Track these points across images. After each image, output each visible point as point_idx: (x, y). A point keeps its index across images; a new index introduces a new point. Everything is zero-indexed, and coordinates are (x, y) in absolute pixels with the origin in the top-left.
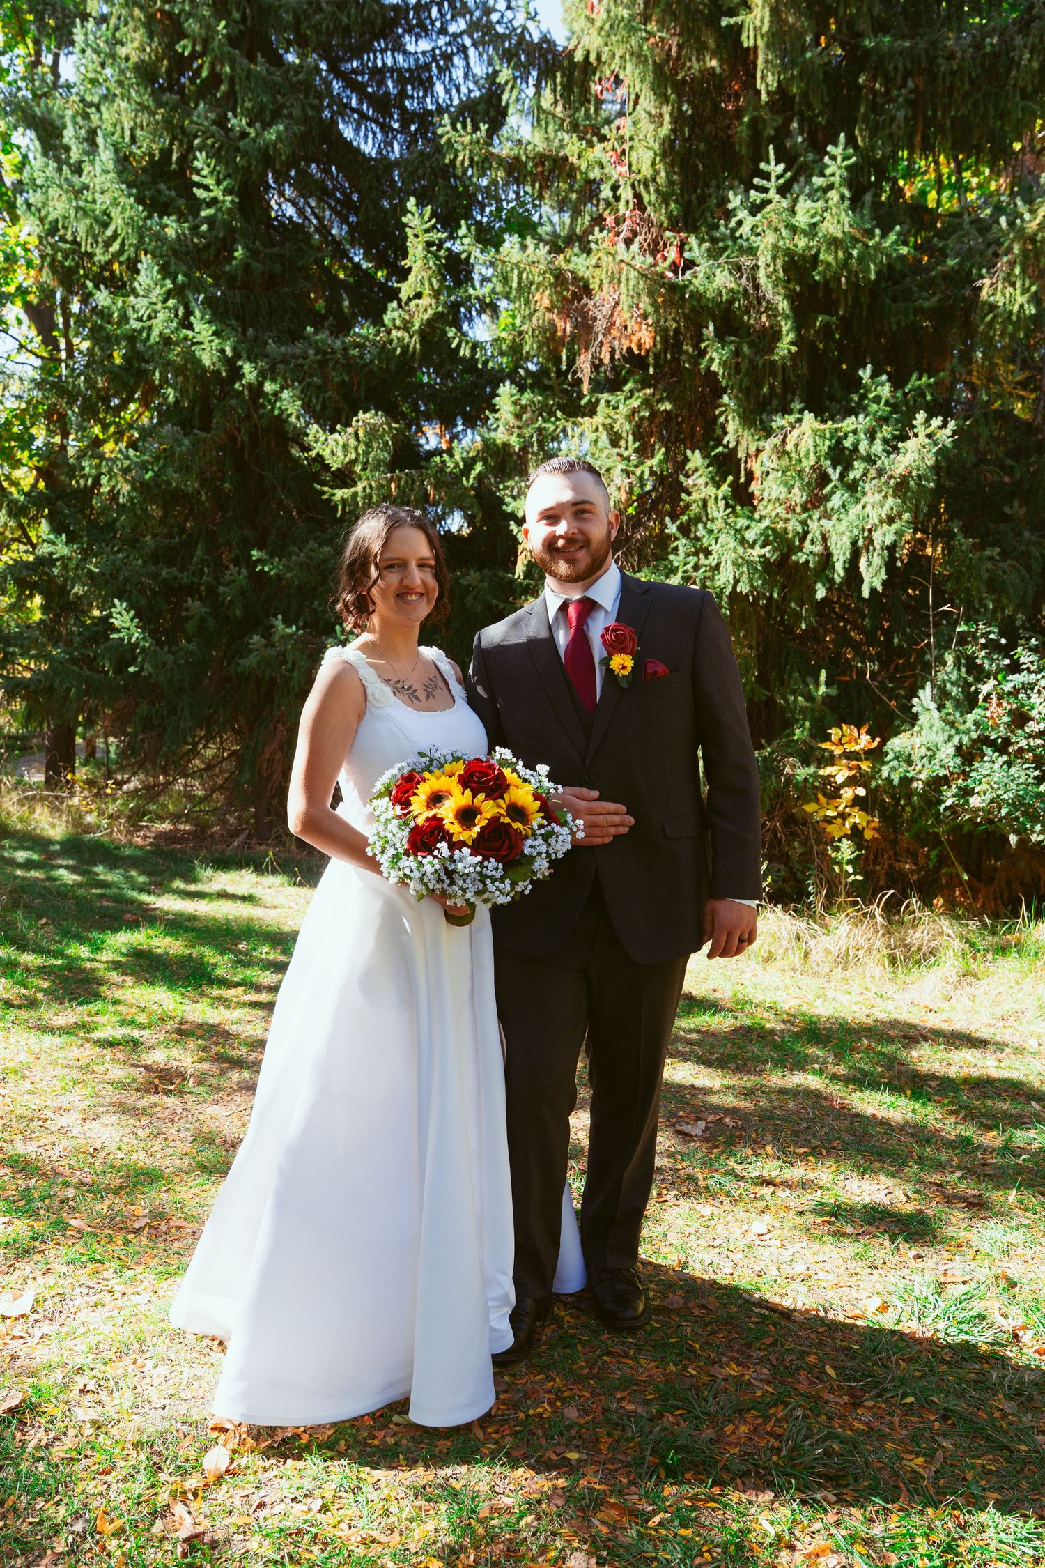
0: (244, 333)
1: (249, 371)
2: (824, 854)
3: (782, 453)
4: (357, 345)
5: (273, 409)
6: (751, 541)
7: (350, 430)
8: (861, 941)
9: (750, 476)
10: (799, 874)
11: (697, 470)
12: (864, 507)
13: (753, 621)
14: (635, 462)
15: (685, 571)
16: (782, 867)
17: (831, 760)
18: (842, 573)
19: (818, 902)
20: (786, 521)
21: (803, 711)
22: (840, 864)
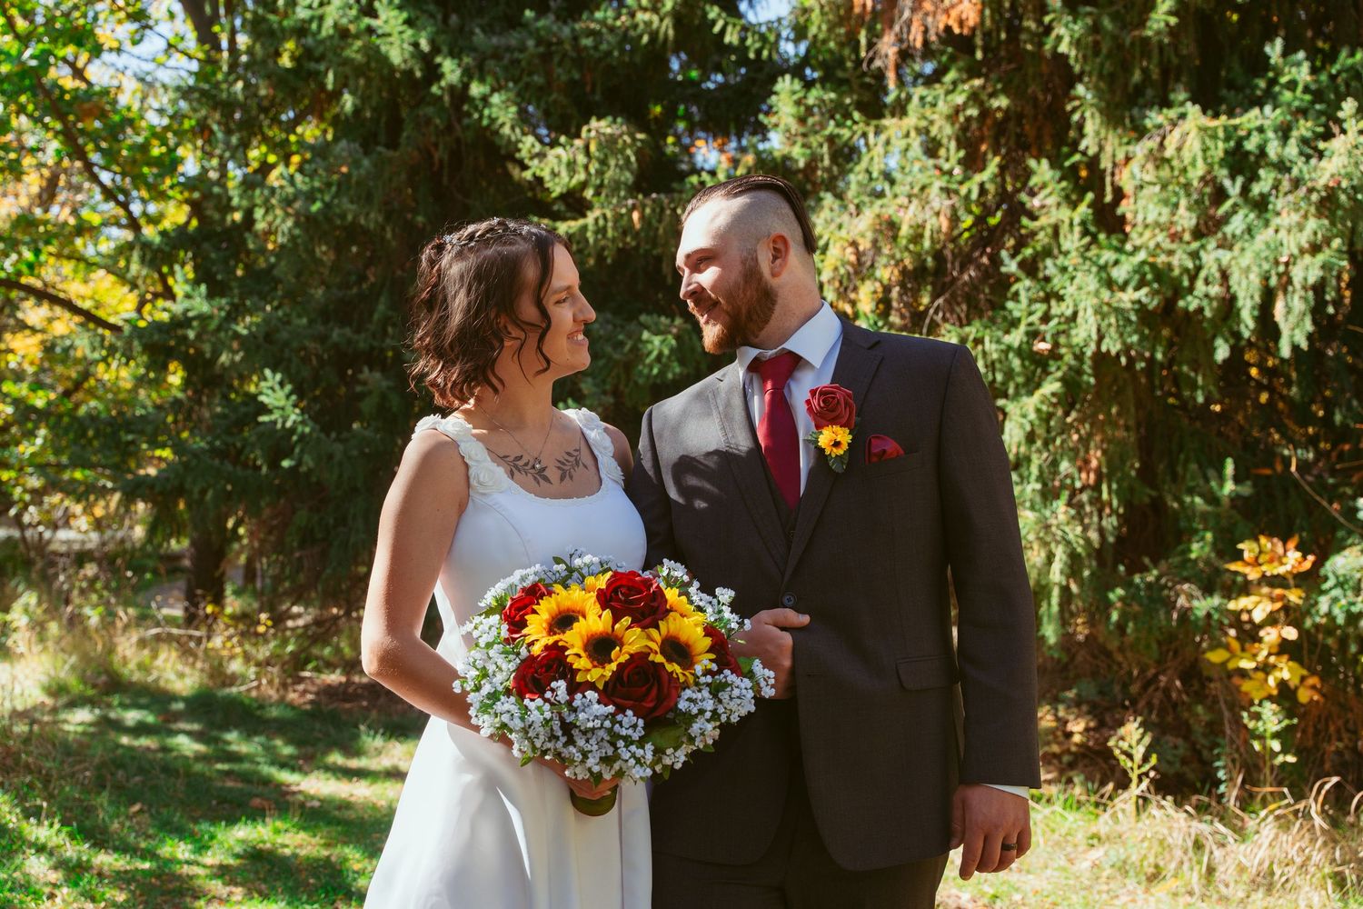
0: (446, 19)
1: (451, 70)
2: (1238, 721)
3: (1159, 160)
4: (591, 33)
5: (481, 117)
6: (1121, 281)
7: (578, 143)
8: (1293, 852)
9: (1119, 194)
10: (1205, 753)
11: (1044, 186)
12: (1277, 231)
13: (1130, 392)
14: (960, 178)
15: (1030, 324)
16: (1180, 742)
17: (1245, 588)
18: (1251, 324)
19: (1231, 794)
20: (1171, 253)
21: (1204, 516)
22: (1261, 738)
